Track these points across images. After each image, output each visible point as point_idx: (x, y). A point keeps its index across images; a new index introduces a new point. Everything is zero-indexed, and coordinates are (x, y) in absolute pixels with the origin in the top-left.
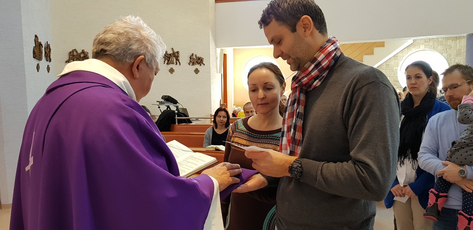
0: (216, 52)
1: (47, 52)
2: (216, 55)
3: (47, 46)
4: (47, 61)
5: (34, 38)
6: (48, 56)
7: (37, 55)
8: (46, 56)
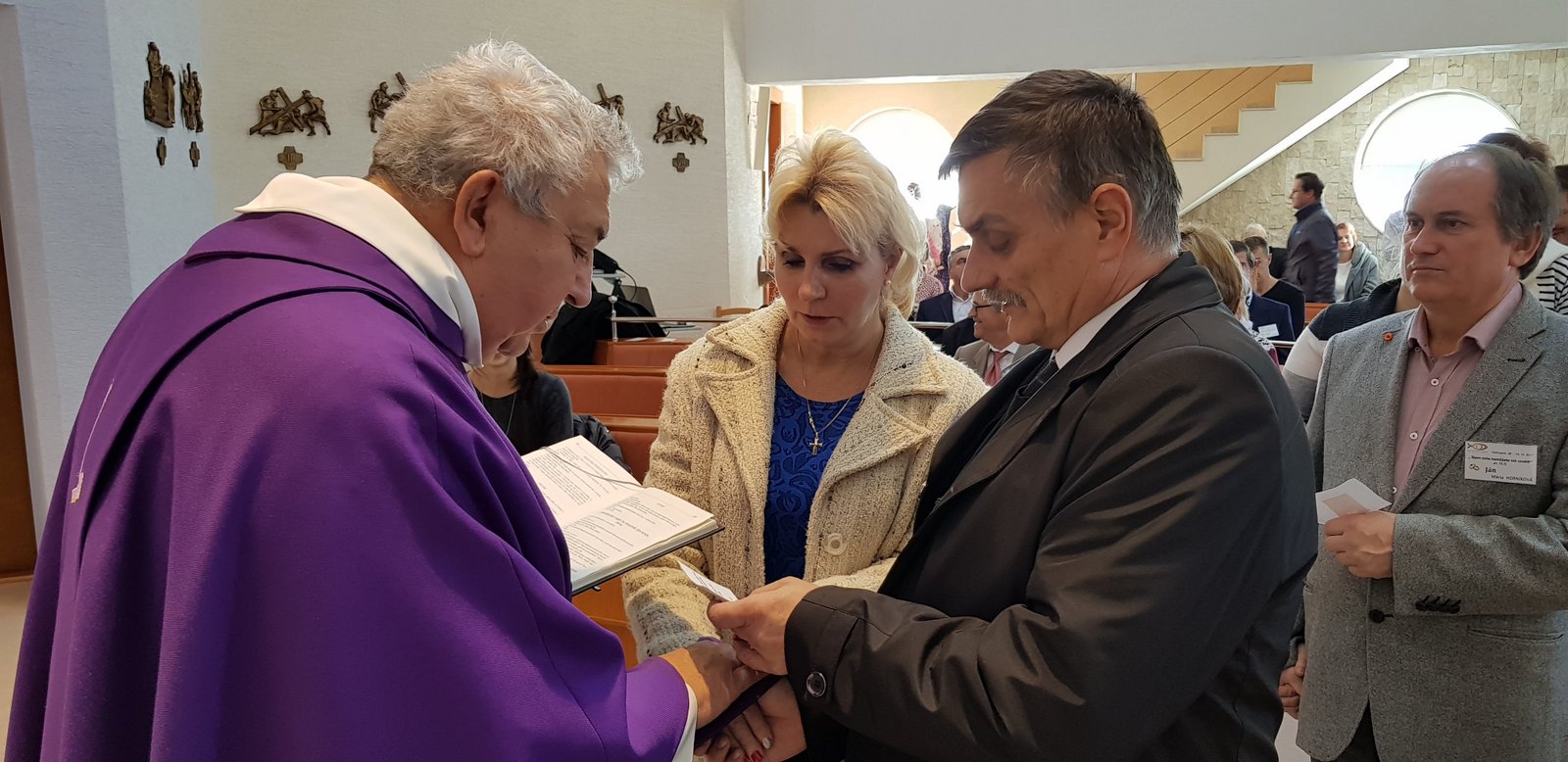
0: (744, 98)
1: (190, 99)
2: (745, 107)
3: (187, 80)
4: (190, 128)
5: (146, 55)
6: (193, 112)
7: (156, 109)
8: (186, 112)
